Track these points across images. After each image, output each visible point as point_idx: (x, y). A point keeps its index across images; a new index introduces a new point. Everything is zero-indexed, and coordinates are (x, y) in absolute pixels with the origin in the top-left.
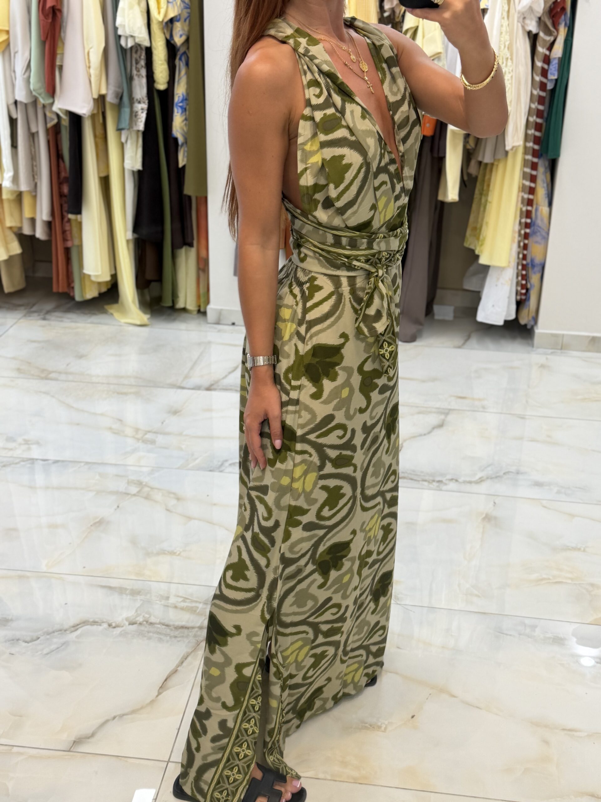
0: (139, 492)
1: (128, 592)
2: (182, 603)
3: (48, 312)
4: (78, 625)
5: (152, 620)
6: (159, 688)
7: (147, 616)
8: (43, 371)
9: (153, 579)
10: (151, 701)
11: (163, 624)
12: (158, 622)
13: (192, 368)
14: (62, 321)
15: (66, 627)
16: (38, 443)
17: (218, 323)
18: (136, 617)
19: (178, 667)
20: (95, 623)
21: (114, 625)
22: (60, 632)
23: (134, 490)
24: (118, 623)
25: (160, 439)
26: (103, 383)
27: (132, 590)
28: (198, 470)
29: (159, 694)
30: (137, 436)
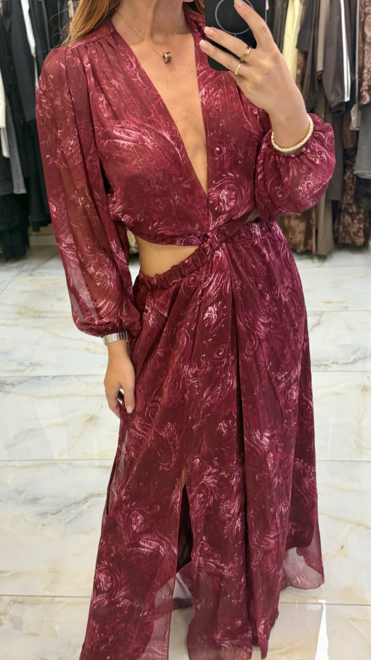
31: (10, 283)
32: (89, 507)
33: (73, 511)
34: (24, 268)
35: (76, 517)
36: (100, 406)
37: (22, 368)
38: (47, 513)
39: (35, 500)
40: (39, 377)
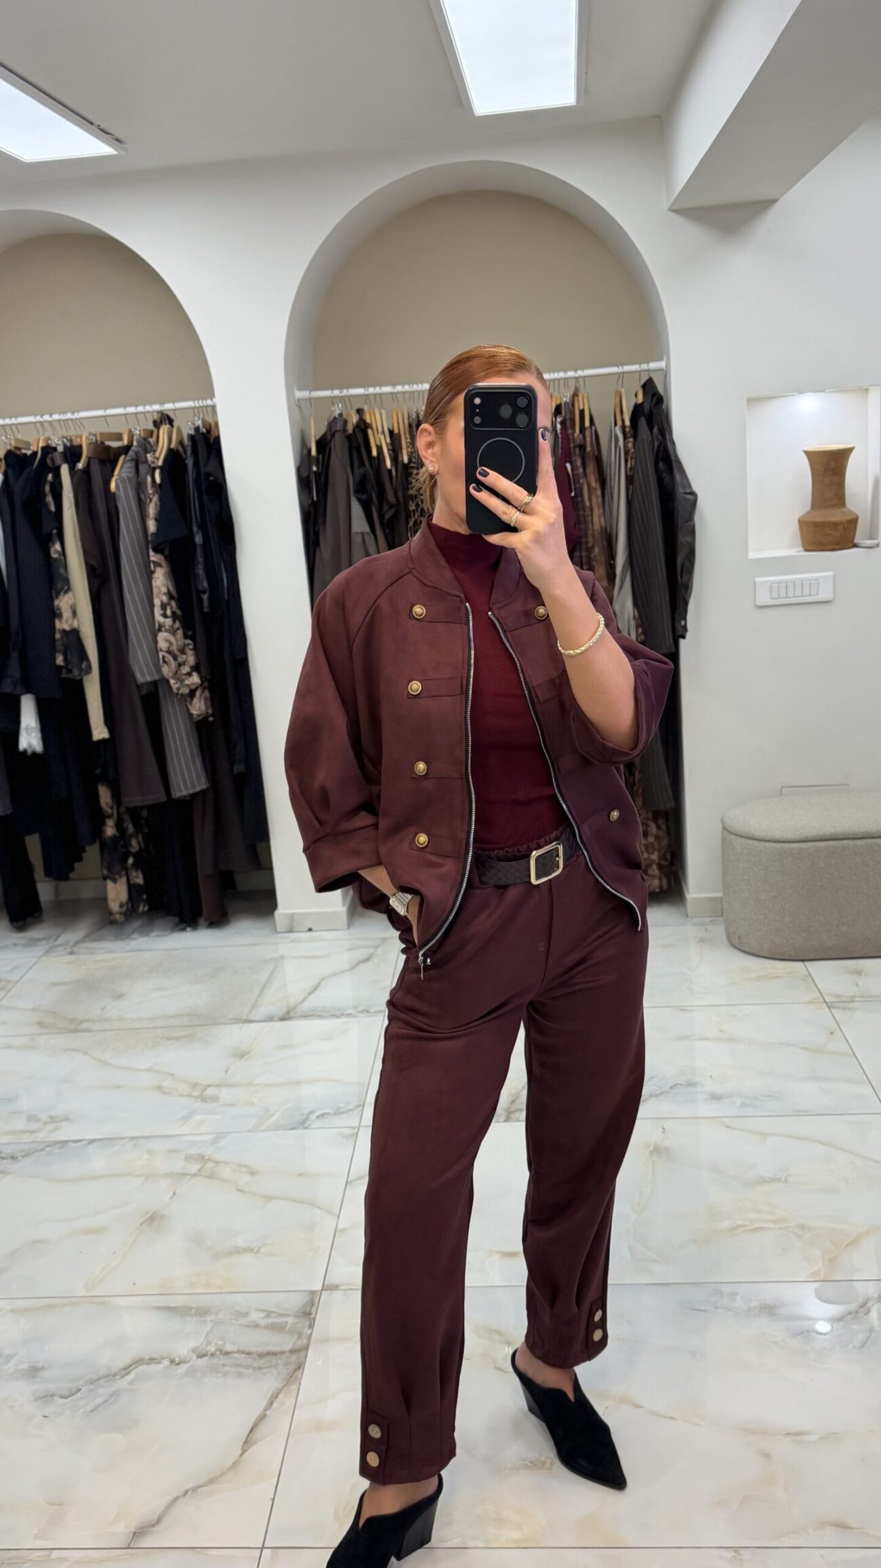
0: (200, 1170)
1: (193, 1311)
2: (266, 1319)
3: (76, 943)
4: (130, 1366)
5: (228, 1348)
6: (242, 1444)
7: (221, 1343)
8: (72, 1020)
9: (225, 1290)
10: (233, 1464)
11: (243, 1352)
12: (235, 1349)
13: (261, 994)
14: (93, 953)
15: (115, 1370)
16: (66, 1119)
17: (291, 931)
18: (207, 1346)
19: (266, 1410)
20: (152, 1360)
21: (177, 1360)
22: (108, 1379)
23: (195, 1168)
24: (182, 1356)
25: (225, 1094)
26: (148, 1028)
27: (198, 1309)
28: (276, 1129)
29: (244, 1451)
30: (196, 1094)
31: (30, 968)
32: (131, 1383)
33: (101, 1391)
34: (59, 941)
35: (106, 1401)
36: (172, 1193)
37: (34, 1126)
38: (53, 1395)
39: (33, 1372)
40: (64, 1143)
